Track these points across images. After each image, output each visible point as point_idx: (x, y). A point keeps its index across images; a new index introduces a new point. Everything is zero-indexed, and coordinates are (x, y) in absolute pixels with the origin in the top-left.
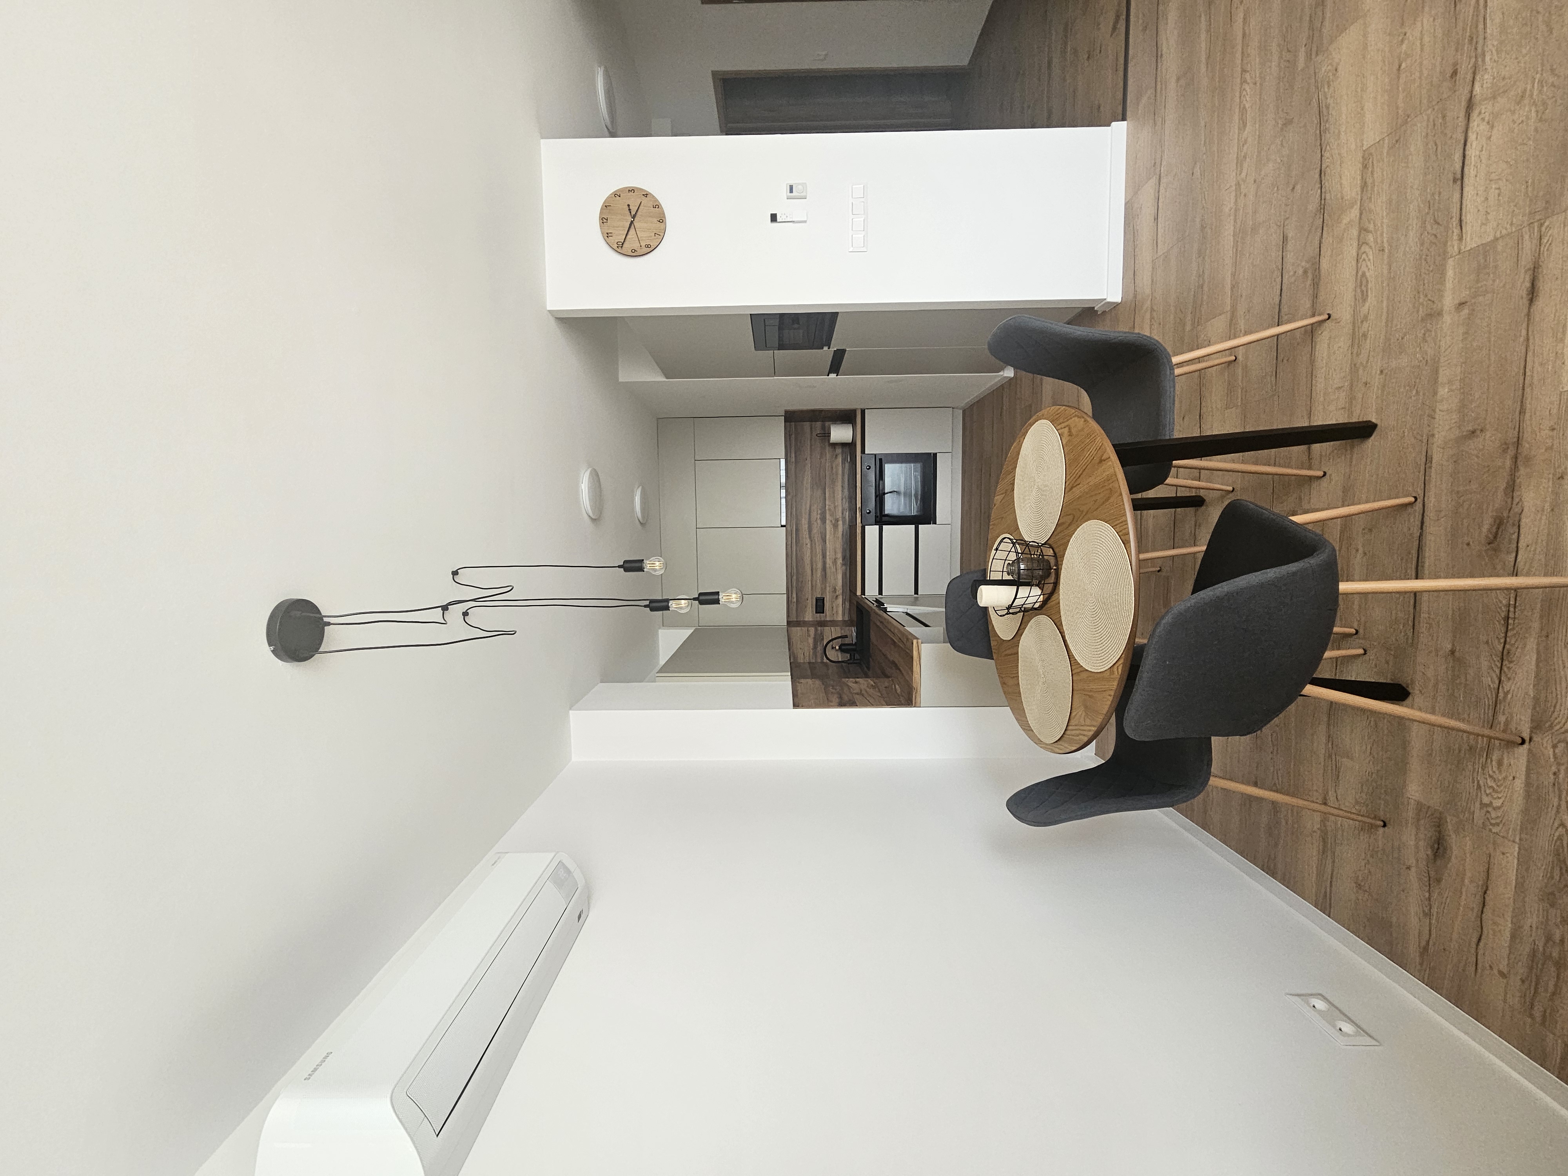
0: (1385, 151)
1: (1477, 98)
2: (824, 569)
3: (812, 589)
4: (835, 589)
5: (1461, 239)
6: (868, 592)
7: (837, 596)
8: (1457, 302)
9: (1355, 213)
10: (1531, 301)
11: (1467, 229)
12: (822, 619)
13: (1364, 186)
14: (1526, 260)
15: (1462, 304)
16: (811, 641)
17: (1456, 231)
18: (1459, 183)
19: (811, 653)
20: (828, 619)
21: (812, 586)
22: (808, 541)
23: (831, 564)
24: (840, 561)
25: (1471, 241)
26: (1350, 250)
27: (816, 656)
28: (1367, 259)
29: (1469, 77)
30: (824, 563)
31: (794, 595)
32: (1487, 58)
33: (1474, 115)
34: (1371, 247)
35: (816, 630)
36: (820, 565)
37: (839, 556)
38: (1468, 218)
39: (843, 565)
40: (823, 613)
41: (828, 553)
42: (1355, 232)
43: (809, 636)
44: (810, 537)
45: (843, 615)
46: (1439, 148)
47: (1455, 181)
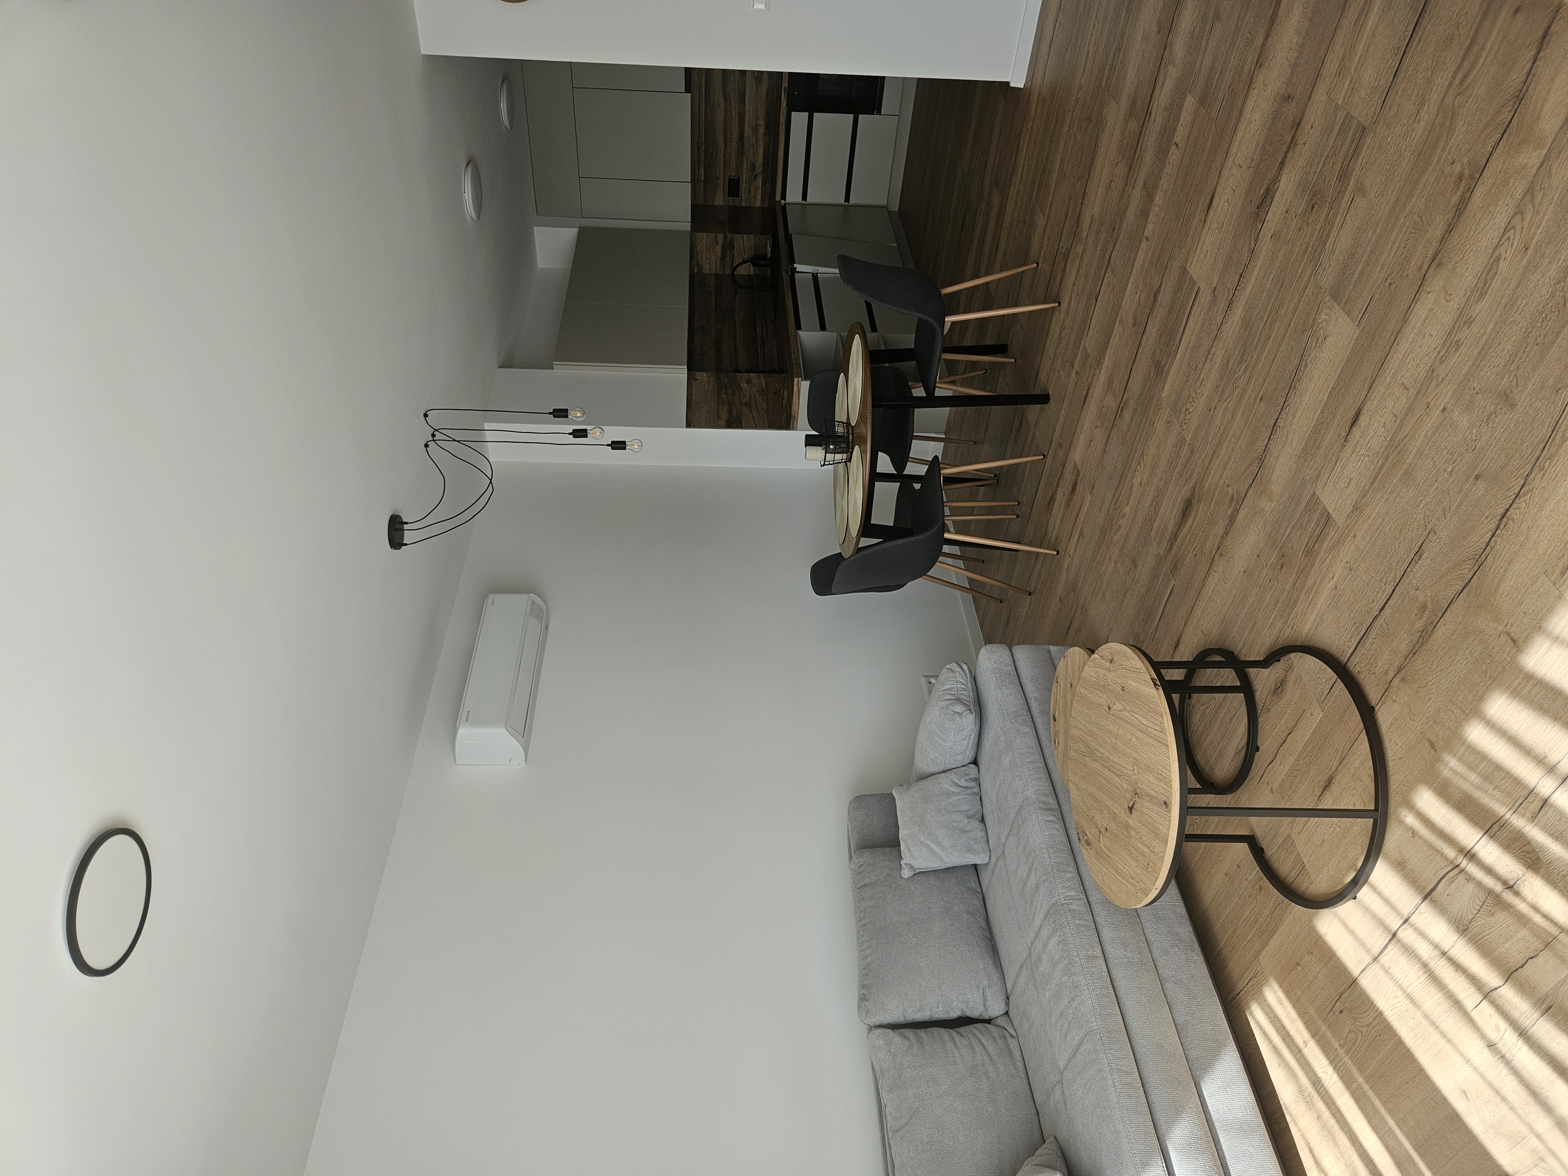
2: (741, 139)
3: (724, 166)
4: (754, 166)
6: (790, 198)
7: (756, 176)
12: (737, 204)
16: (719, 249)
19: (718, 264)
20: (743, 204)
21: (725, 162)
22: (722, 99)
23: (750, 133)
24: (761, 130)
27: (724, 268)
30: (742, 131)
31: (702, 172)
35: (725, 237)
36: (735, 135)
37: (762, 122)
39: (765, 134)
40: (738, 196)
41: (747, 119)
43: (717, 243)
44: (724, 96)
45: (762, 201)
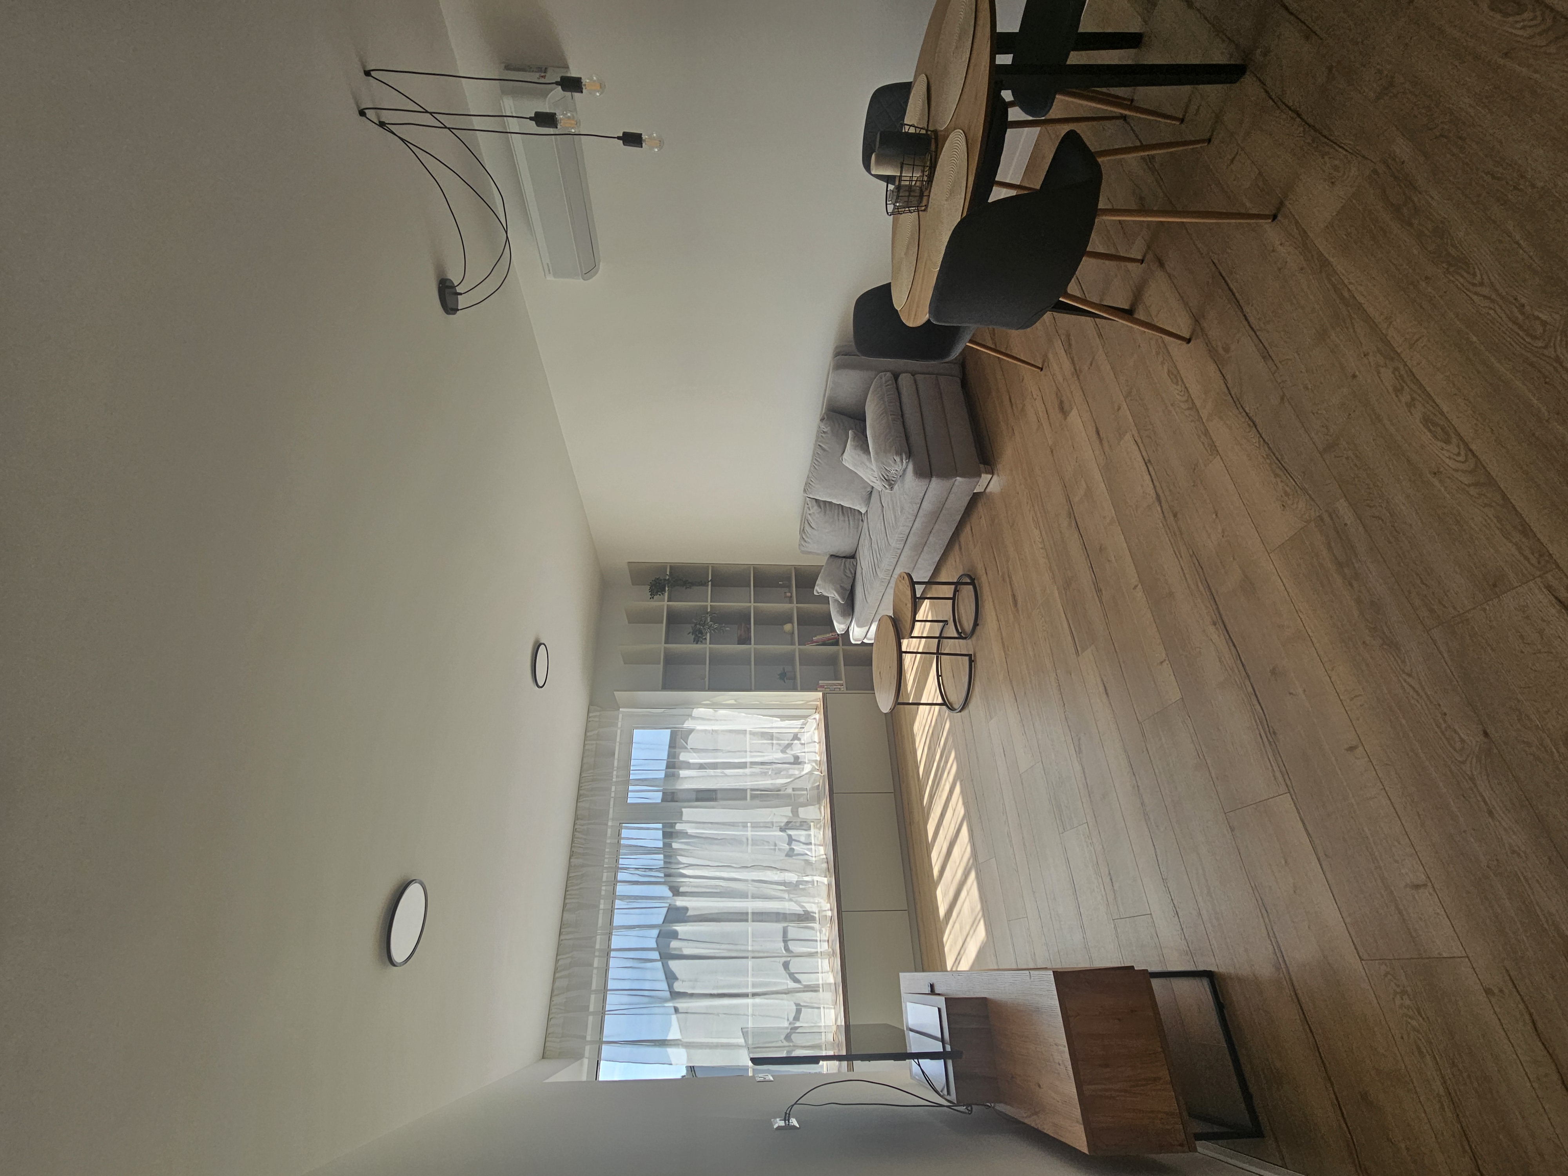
0: (1201, 461)
1: (1157, 504)
5: (1133, 436)
8: (1122, 408)
9: (1204, 414)
10: (1097, 428)
11: (1133, 442)
13: (1206, 433)
14: (1105, 442)
15: (1119, 409)
17: (1137, 439)
18: (1147, 461)
25: (1128, 437)
26: (1195, 390)
28: (1180, 393)
29: (1166, 513)
32: (1161, 525)
33: (1155, 496)
34: (1181, 401)
38: (1135, 447)
42: (1198, 403)
46: (1165, 474)
47: (1150, 461)
